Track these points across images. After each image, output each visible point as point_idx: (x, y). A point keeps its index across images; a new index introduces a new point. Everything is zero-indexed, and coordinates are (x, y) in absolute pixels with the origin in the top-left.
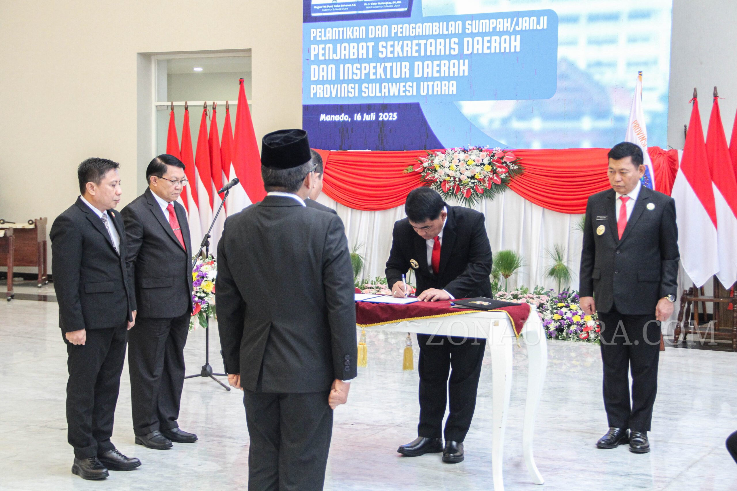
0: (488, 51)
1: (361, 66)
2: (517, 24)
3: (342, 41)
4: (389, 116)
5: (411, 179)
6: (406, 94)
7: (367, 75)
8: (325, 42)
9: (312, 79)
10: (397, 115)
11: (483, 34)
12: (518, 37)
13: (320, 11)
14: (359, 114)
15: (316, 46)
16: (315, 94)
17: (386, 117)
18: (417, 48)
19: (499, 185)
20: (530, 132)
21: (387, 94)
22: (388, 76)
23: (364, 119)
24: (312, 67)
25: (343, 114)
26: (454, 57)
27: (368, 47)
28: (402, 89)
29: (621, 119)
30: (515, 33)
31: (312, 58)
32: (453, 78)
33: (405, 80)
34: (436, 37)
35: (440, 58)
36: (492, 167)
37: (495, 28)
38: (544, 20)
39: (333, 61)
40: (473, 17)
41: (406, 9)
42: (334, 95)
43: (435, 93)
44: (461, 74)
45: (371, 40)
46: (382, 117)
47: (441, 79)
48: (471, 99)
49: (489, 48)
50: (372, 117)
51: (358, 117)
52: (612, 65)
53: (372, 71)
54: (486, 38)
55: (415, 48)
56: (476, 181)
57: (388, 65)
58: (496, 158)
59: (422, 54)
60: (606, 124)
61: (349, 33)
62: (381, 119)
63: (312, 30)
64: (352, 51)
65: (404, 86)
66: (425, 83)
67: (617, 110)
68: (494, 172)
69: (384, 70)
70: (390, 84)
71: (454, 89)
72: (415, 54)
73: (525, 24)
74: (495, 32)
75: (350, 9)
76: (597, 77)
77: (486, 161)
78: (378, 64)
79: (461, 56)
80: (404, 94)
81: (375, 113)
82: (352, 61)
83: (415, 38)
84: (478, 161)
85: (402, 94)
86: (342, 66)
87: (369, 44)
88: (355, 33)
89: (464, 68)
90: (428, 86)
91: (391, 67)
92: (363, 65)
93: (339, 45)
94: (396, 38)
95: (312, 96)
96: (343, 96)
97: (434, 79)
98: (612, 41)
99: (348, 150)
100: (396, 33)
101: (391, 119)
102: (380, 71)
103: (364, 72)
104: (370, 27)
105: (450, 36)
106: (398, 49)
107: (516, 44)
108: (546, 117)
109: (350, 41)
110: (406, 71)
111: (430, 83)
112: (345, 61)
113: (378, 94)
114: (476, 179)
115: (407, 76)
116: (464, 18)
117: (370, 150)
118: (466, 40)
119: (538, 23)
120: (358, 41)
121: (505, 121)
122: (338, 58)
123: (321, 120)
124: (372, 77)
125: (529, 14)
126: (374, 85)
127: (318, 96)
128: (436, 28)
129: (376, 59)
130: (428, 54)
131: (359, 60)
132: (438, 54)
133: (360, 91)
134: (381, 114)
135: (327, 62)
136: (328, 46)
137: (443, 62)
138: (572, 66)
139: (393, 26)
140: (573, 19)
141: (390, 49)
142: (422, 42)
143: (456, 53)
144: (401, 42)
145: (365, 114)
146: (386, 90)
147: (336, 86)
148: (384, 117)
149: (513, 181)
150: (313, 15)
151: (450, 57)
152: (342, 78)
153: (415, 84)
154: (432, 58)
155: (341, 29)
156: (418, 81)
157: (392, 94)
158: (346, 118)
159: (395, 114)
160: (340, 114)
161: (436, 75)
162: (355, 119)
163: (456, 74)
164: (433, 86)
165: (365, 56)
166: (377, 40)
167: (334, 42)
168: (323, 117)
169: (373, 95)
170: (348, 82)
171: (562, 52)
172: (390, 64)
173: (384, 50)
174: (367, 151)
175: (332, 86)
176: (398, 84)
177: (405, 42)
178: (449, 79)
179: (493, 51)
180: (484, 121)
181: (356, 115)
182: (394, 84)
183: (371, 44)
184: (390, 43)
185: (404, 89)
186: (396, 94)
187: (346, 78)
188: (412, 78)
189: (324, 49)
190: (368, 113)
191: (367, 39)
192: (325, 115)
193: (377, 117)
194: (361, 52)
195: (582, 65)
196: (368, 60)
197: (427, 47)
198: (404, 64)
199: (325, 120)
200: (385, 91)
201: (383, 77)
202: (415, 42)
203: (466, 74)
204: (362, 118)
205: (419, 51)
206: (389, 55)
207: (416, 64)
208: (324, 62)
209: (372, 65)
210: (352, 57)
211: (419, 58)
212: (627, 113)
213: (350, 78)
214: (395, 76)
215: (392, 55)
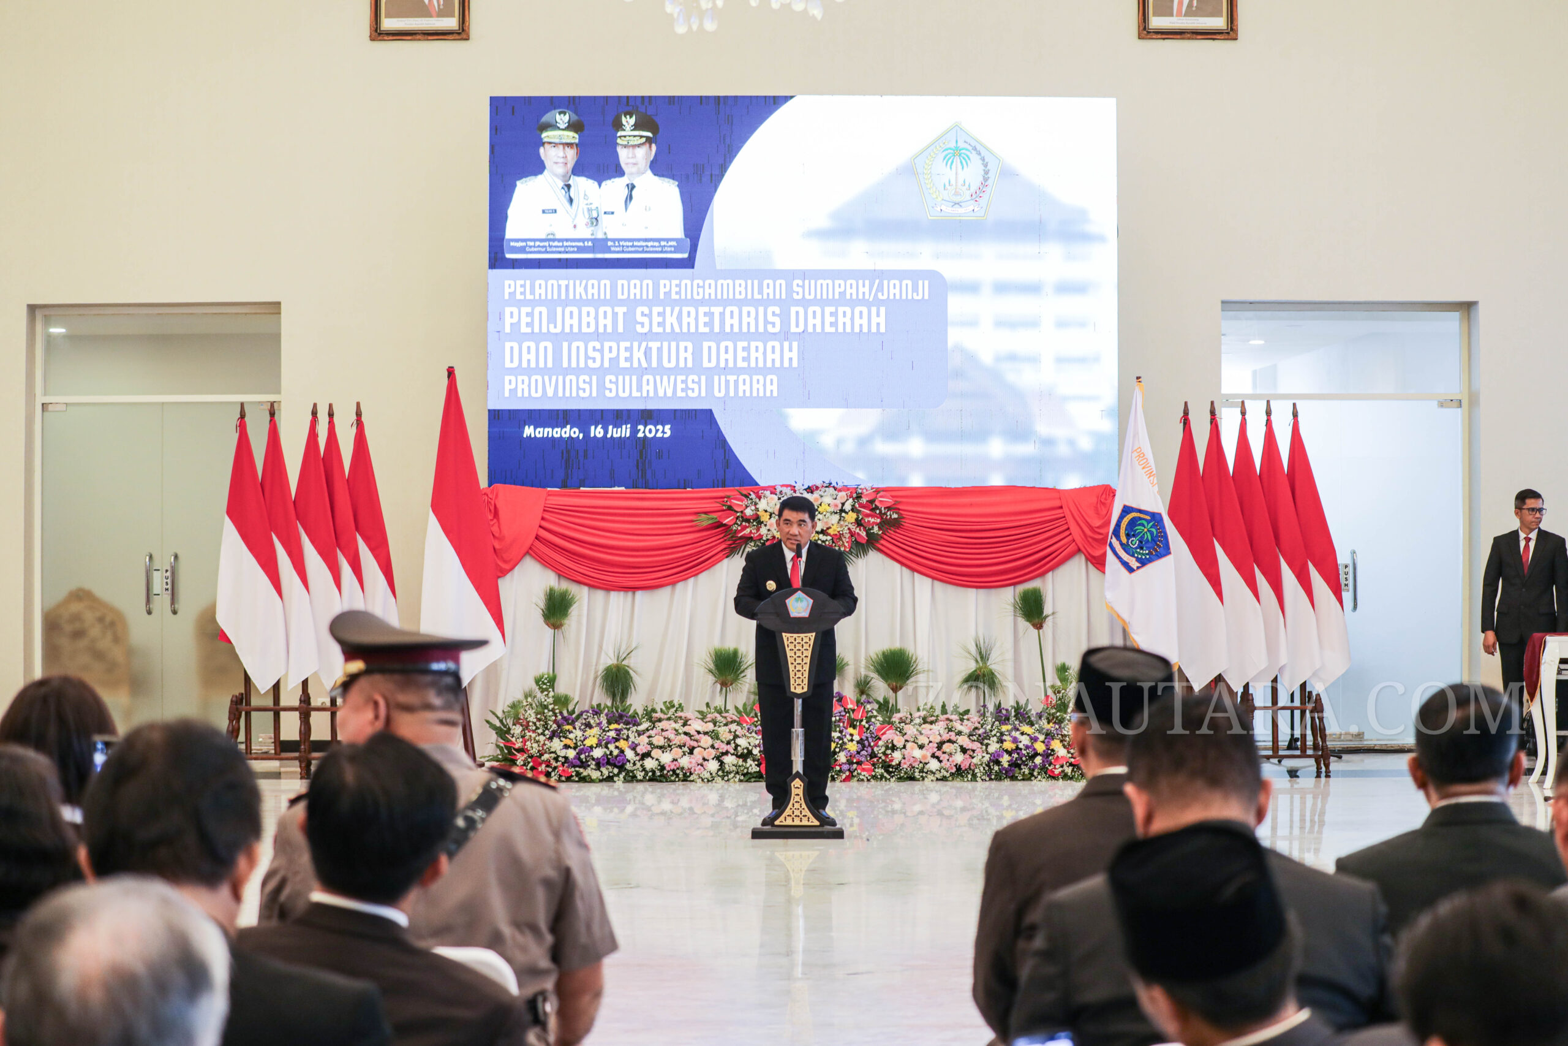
0: (833, 330)
1: (602, 346)
2: (880, 288)
3: (566, 303)
4: (657, 431)
5: (705, 536)
6: (687, 394)
7: (615, 361)
8: (533, 303)
9: (508, 365)
10: (670, 429)
11: (823, 303)
12: (883, 310)
13: (522, 250)
14: (600, 426)
15: (515, 310)
16: (513, 391)
17: (650, 431)
18: (707, 319)
19: (862, 545)
20: (906, 460)
21: (651, 394)
22: (654, 364)
23: (609, 436)
24: (508, 345)
25: (568, 427)
26: (774, 337)
27: (615, 315)
28: (680, 386)
29: (1049, 442)
30: (878, 303)
31: (508, 330)
32: (773, 370)
33: (686, 371)
34: (740, 303)
35: (749, 336)
36: (858, 516)
37: (842, 294)
38: (924, 286)
39: (548, 336)
40: (804, 275)
41: (686, 255)
42: (550, 393)
43: (741, 394)
44: (786, 364)
45: (622, 303)
46: (644, 432)
47: (751, 371)
48: (805, 405)
49: (834, 324)
50: (625, 431)
51: (597, 432)
52: (1033, 360)
53: (624, 354)
54: (829, 310)
55: (703, 319)
56: (829, 538)
57: (654, 345)
58: (864, 500)
59: (717, 329)
60: (1026, 449)
61: (580, 290)
62: (640, 435)
63: (507, 283)
64: (585, 320)
65: (684, 382)
66: (723, 378)
67: (1042, 429)
68: (858, 523)
69: (645, 353)
70: (658, 378)
71: (775, 388)
72: (703, 329)
73: (893, 290)
74: (842, 300)
75: (580, 250)
76: (1011, 377)
77: (848, 507)
78: (636, 344)
79: (785, 335)
80: (684, 394)
81: (629, 426)
82: (586, 338)
83: (702, 302)
84: (836, 506)
85: (680, 394)
86: (565, 345)
87: (617, 309)
88: (590, 291)
89: (792, 354)
90: (727, 382)
91: (660, 350)
92: (607, 345)
93: (559, 310)
94: (667, 301)
95: (507, 394)
96: (567, 394)
97: (738, 371)
98: (1032, 324)
99: (582, 489)
100: (668, 294)
101: (659, 435)
102: (638, 355)
103: (607, 356)
104: (620, 282)
105: (766, 303)
106: (671, 320)
107: (880, 320)
108: (932, 436)
109: (580, 303)
110: (686, 356)
111: (732, 378)
112: (571, 337)
113: (635, 394)
114: (829, 534)
115: (690, 365)
116: (790, 275)
117: (623, 489)
118: (793, 310)
119: (915, 289)
120: (596, 303)
121: (863, 442)
122: (559, 330)
123: (525, 436)
124: (623, 364)
125: (900, 275)
126: (627, 378)
127: (520, 394)
128: (740, 289)
129: (630, 334)
130: (728, 329)
131: (597, 336)
132: (745, 329)
133: (601, 386)
134: (641, 427)
135: (537, 337)
136: (537, 310)
137: (753, 344)
138: (971, 358)
139: (662, 282)
140: (971, 288)
141: (656, 319)
142: (717, 310)
143: (777, 329)
144: (677, 309)
145: (610, 427)
146: (651, 388)
147: (554, 378)
148: (646, 431)
149: (884, 539)
150: (508, 256)
151: (765, 337)
152: (565, 365)
153: (703, 378)
154: (734, 337)
155: (563, 283)
156: (710, 373)
157: (661, 394)
158: (575, 433)
159: (667, 427)
160: (563, 426)
161: (741, 364)
162: (592, 435)
163: (778, 364)
164: (736, 382)
165: (609, 330)
166: (632, 304)
167: (551, 305)
168: (529, 431)
169: (626, 395)
170: (578, 371)
171: (954, 336)
172: (658, 344)
173: (646, 320)
174: (616, 489)
175: (546, 378)
176: (672, 378)
177: (685, 310)
178: (764, 371)
179: (841, 330)
180: (828, 441)
181: (593, 428)
182: (665, 378)
183: (621, 310)
184: (656, 310)
185: (684, 386)
186: (669, 394)
187: (574, 365)
188: (697, 367)
189: (530, 315)
190: (617, 425)
191: (614, 302)
192: (532, 427)
193: (634, 431)
194: (602, 322)
195: (986, 358)
196: (616, 336)
197: (724, 318)
198: (682, 345)
199: (533, 436)
200: (648, 388)
202: (702, 310)
203: (795, 364)
204: (606, 432)
205: (710, 324)
206: (656, 329)
207: (706, 345)
208: (531, 336)
209: (624, 344)
210: (585, 329)
211: (710, 336)
212: (1060, 432)
213: (582, 365)
214: (666, 364)
215: (660, 330)
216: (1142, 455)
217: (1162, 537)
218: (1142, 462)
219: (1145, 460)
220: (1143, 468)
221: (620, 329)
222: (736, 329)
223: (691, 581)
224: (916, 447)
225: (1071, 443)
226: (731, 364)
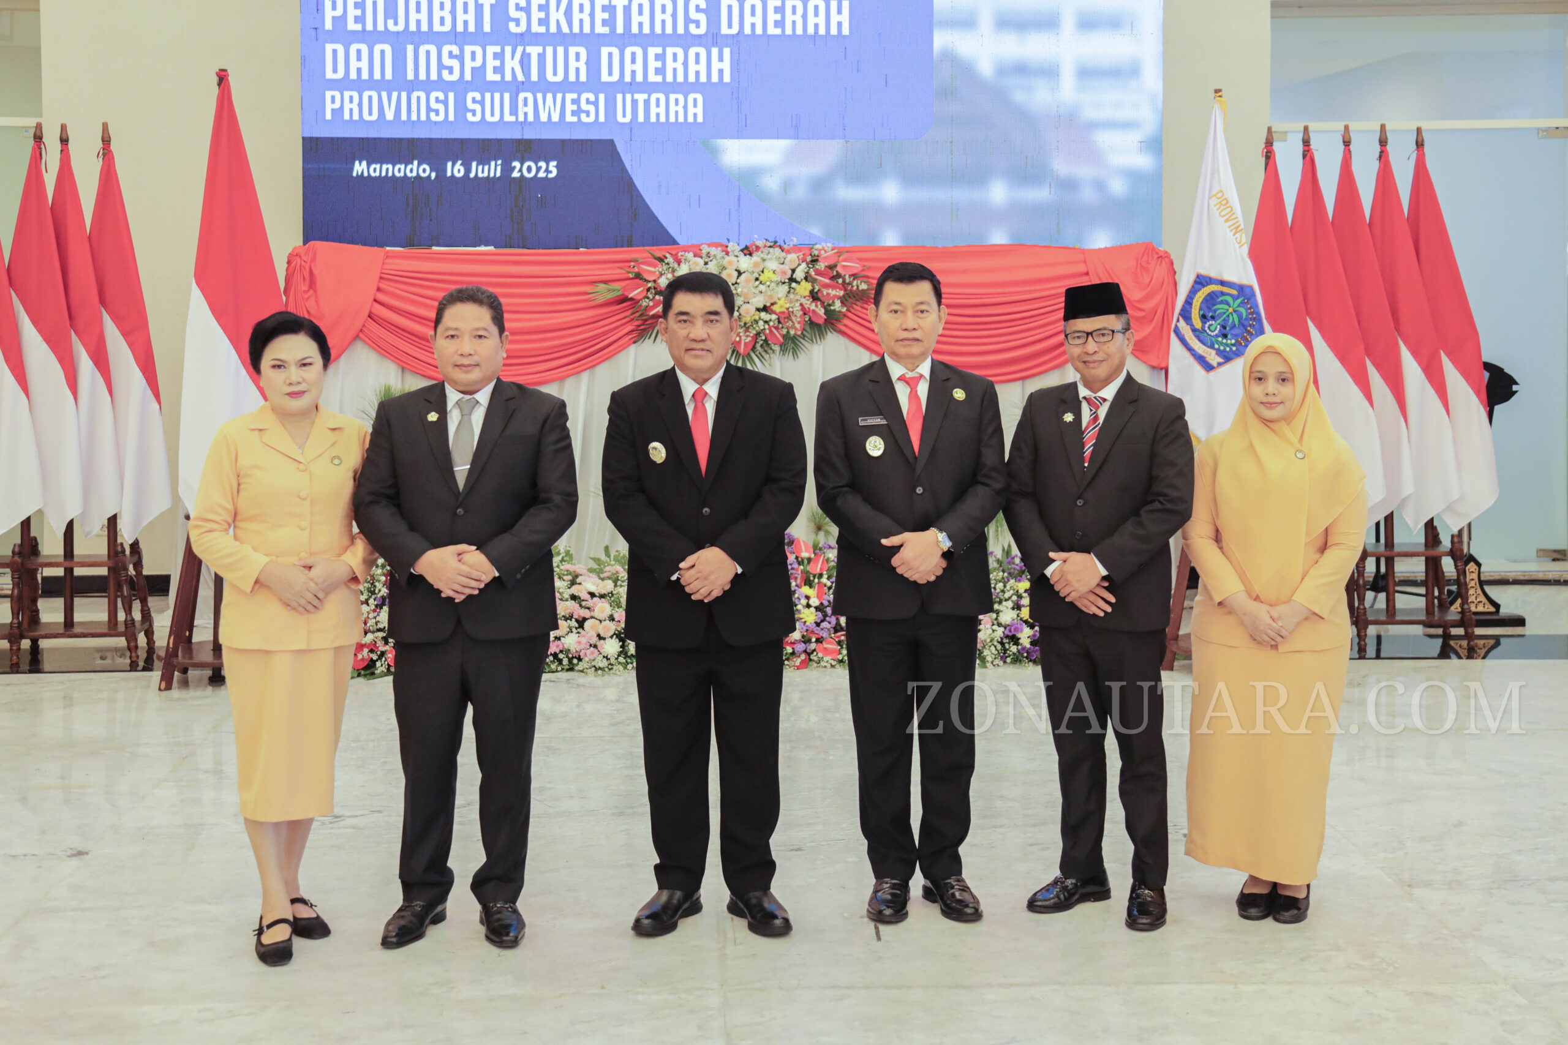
0: (778, 31)
1: (462, 51)
4: (538, 169)
5: (605, 314)
6: (579, 119)
7: (478, 72)
9: (329, 75)
10: (557, 167)
12: (846, 5)
14: (460, 162)
16: (338, 112)
17: (529, 169)
18: (606, 16)
19: (818, 326)
20: (878, 209)
21: (531, 118)
22: (534, 77)
23: (472, 175)
24: (329, 48)
25: (416, 163)
26: (698, 40)
27: (479, 7)
28: (570, 107)
29: (1069, 185)
31: (328, 25)
32: (697, 86)
33: (578, 87)
35: (664, 40)
36: (813, 286)
39: (386, 36)
42: (390, 115)
43: (653, 119)
44: (715, 78)
46: (520, 170)
47: (667, 88)
48: (740, 135)
49: (780, 24)
50: (494, 169)
51: (456, 170)
52: (1049, 72)
53: (491, 63)
54: (773, 4)
55: (601, 15)
56: (774, 317)
57: (534, 51)
58: (821, 266)
59: (620, 29)
60: (1040, 194)
62: (516, 174)
64: (437, 13)
65: (575, 101)
66: (628, 97)
67: (1061, 168)
68: (814, 296)
69: (521, 62)
70: (539, 96)
71: (699, 110)
72: (600, 29)
76: (1019, 97)
77: (799, 274)
78: (508, 49)
79: (714, 38)
80: (575, 119)
81: (499, 162)
82: (439, 39)
84: (784, 273)
85: (569, 118)
86: (410, 48)
89: (722, 65)
90: (635, 102)
91: (542, 57)
92: (468, 49)
95: (328, 116)
96: (414, 117)
97: (648, 87)
98: (1047, 23)
99: (435, 248)
101: (542, 174)
102: (512, 64)
103: (469, 64)
106: (557, 15)
107: (841, 18)
108: (909, 178)
110: (578, 66)
111: (641, 97)
112: (419, 37)
113: (508, 118)
114: (774, 313)
115: (583, 78)
117: (491, 248)
118: (724, 3)
121: (820, 184)
122: (401, 27)
123: (355, 174)
124: (491, 76)
126: (497, 96)
127: (347, 117)
129: (500, 34)
130: (635, 29)
131: (457, 37)
132: (658, 30)
133: (461, 108)
134: (516, 164)
135: (370, 38)
137: (670, 51)
138: (966, 69)
141: (537, 14)
142: (620, 3)
143: (702, 30)
145: (474, 164)
146: (530, 109)
147: (395, 95)
148: (523, 169)
149: (848, 317)
151: (686, 41)
152: (410, 76)
153: (602, 97)
154: (643, 40)
156: (611, 90)
157: (544, 118)
158: (424, 171)
159: (553, 164)
160: (408, 162)
161: (653, 78)
162: (449, 174)
163: (703, 78)
164: (647, 103)
165: (472, 28)
168: (360, 168)
169: (496, 118)
170: (428, 86)
171: (941, 40)
172: (540, 49)
173: (522, 16)
174: (482, 248)
175: (384, 95)
176: (559, 96)
177: (576, 2)
178: (685, 88)
179: (789, 31)
180: (771, 183)
181: (449, 164)
182: (549, 96)
184: (537, 2)
185: (575, 107)
186: (555, 118)
187: (422, 76)
188: (594, 83)
189: (360, 6)
190: (484, 161)
192: (364, 163)
193: (507, 169)
194: (461, 17)
195: (986, 68)
196: (480, 38)
197: (630, 14)
198: (572, 50)
199: (366, 174)
200: (526, 111)
201: (520, 77)
202: (600, 2)
203: (727, 78)
204: (468, 170)
205: (610, 22)
206: (536, 28)
207: (605, 51)
208: (362, 36)
209: (492, 49)
210: (437, 27)
211: (612, 39)
212: (1084, 172)
213: (434, 76)
214: (550, 77)
215: (542, 29)
216: (1224, 202)
217: (1254, 319)
218: (1223, 213)
219: (1229, 209)
220: (1226, 221)
221: (487, 28)
222: (646, 30)
223: (585, 375)
224: (890, 192)
225: (1100, 185)
226: (639, 78)
